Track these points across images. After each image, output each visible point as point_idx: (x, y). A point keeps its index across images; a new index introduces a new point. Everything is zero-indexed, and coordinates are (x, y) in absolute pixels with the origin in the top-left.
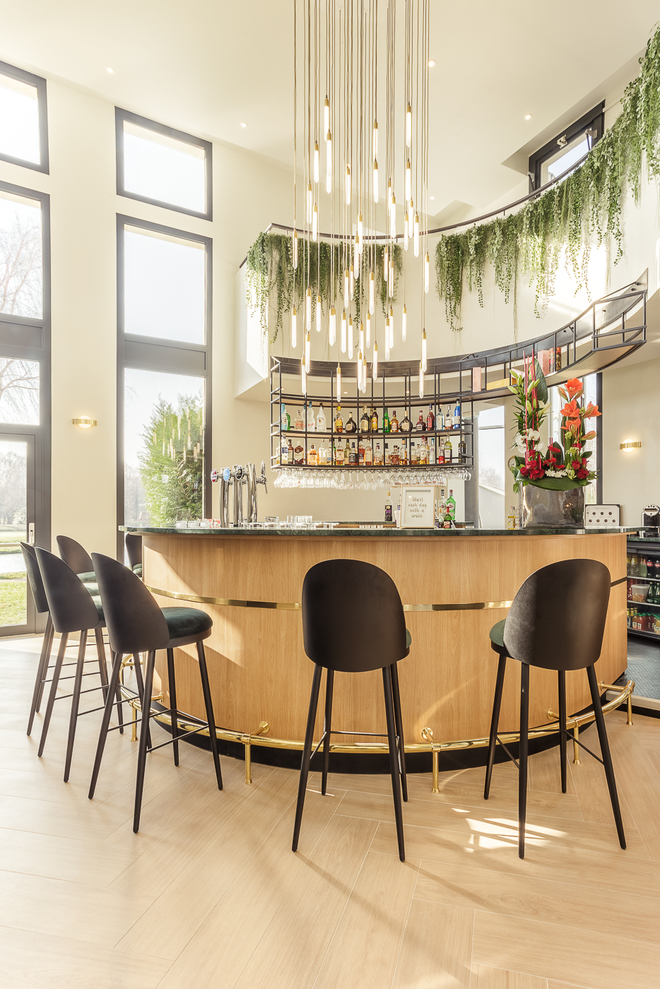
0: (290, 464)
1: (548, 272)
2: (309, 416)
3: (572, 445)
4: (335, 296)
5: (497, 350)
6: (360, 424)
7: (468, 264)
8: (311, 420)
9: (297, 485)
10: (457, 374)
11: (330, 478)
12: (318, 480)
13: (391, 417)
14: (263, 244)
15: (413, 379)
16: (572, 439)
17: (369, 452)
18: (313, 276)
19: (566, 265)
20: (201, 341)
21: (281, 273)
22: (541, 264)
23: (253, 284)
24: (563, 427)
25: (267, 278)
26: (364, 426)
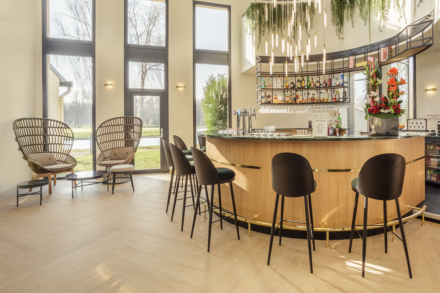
0: (265, 103)
1: (385, 10)
2: (274, 81)
3: (393, 98)
4: (284, 27)
5: (361, 48)
6: (297, 84)
7: (346, 8)
8: (275, 83)
9: (269, 112)
10: (341, 60)
11: (284, 109)
12: (278, 109)
13: (311, 81)
14: (252, 7)
15: (321, 62)
16: (393, 95)
17: (301, 97)
18: (274, 19)
19: (394, 7)
20: (226, 50)
21: (260, 19)
22: (382, 7)
23: (248, 24)
24: (389, 90)
25: (254, 22)
26: (298, 85)
